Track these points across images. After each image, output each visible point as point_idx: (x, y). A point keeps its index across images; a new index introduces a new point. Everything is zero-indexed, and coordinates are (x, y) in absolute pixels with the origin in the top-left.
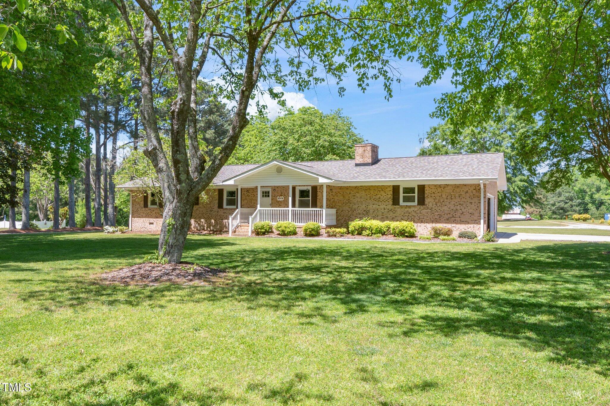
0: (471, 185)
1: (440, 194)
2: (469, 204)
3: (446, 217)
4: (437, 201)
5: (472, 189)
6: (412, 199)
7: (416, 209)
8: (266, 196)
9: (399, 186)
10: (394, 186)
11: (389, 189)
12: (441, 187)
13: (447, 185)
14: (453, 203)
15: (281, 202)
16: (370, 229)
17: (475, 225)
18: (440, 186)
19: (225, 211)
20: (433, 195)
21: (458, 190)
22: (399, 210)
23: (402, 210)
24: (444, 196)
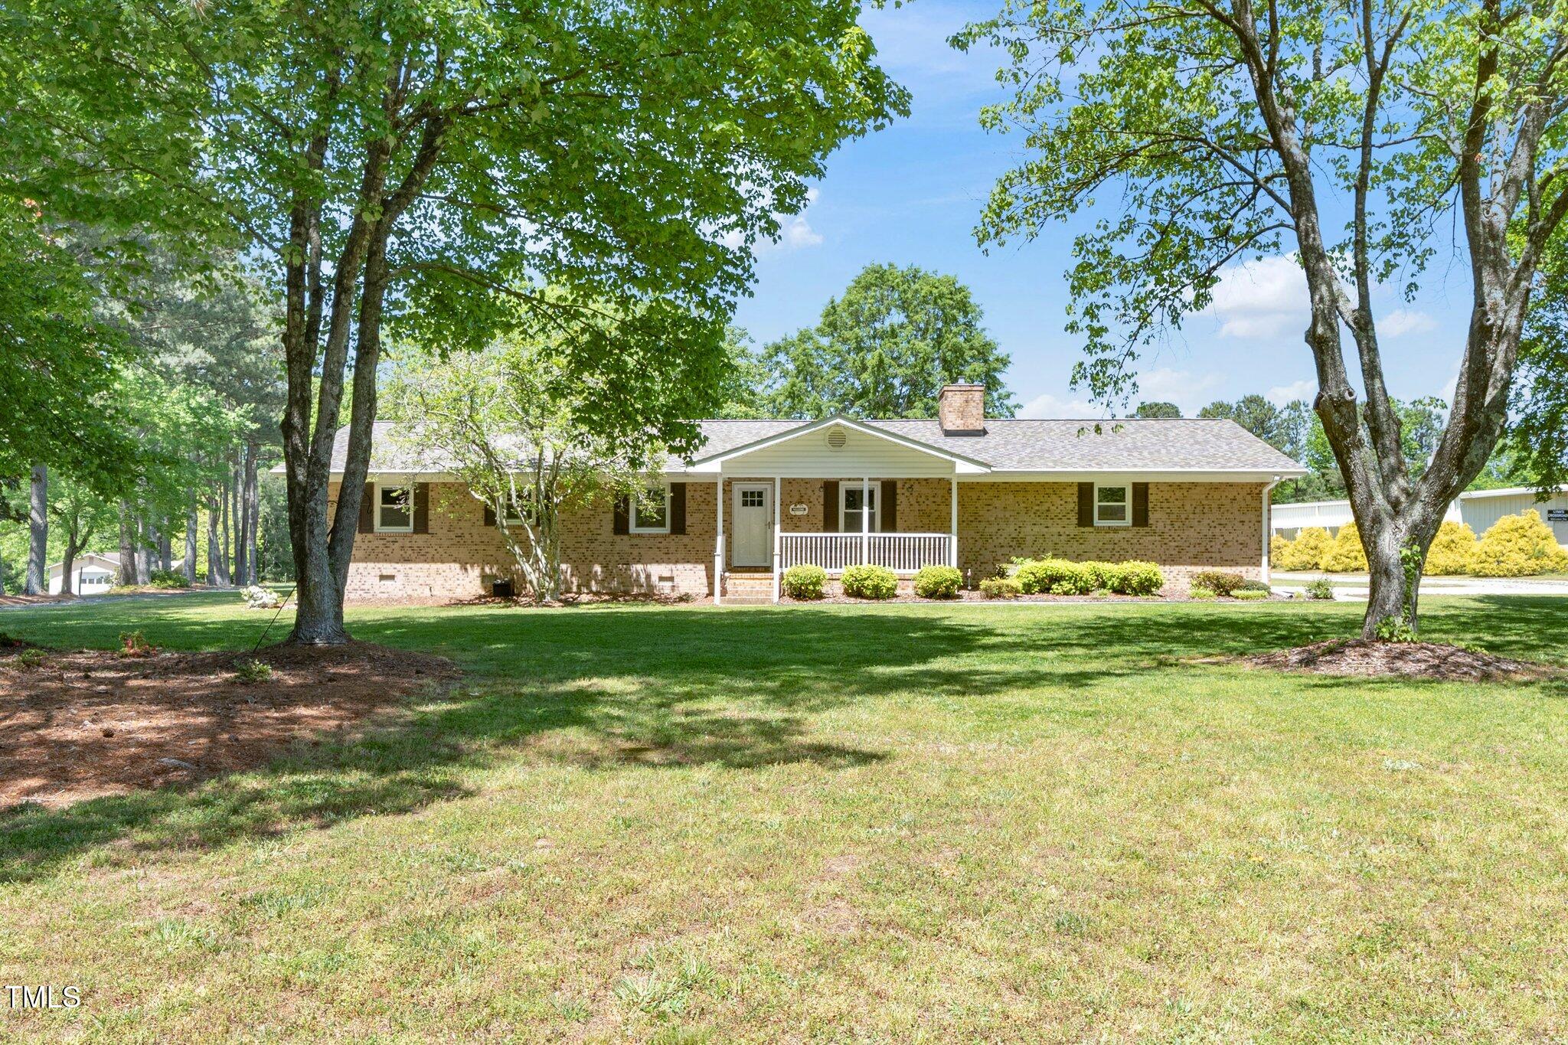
0: (1242, 486)
1: (1179, 504)
2: (1238, 524)
3: (1193, 551)
4: (1174, 517)
5: (1244, 493)
6: (1119, 513)
7: (1129, 535)
8: (753, 504)
9: (1092, 484)
10: (1081, 485)
11: (1069, 491)
12: (1184, 489)
13: (1195, 485)
14: (1206, 522)
15: (799, 518)
16: (1074, 578)
17: (1250, 568)
18: (1180, 486)
19: (635, 541)
20: (1165, 505)
21: (1216, 495)
22: (1092, 536)
23: (1099, 535)
24: (1188, 507)
